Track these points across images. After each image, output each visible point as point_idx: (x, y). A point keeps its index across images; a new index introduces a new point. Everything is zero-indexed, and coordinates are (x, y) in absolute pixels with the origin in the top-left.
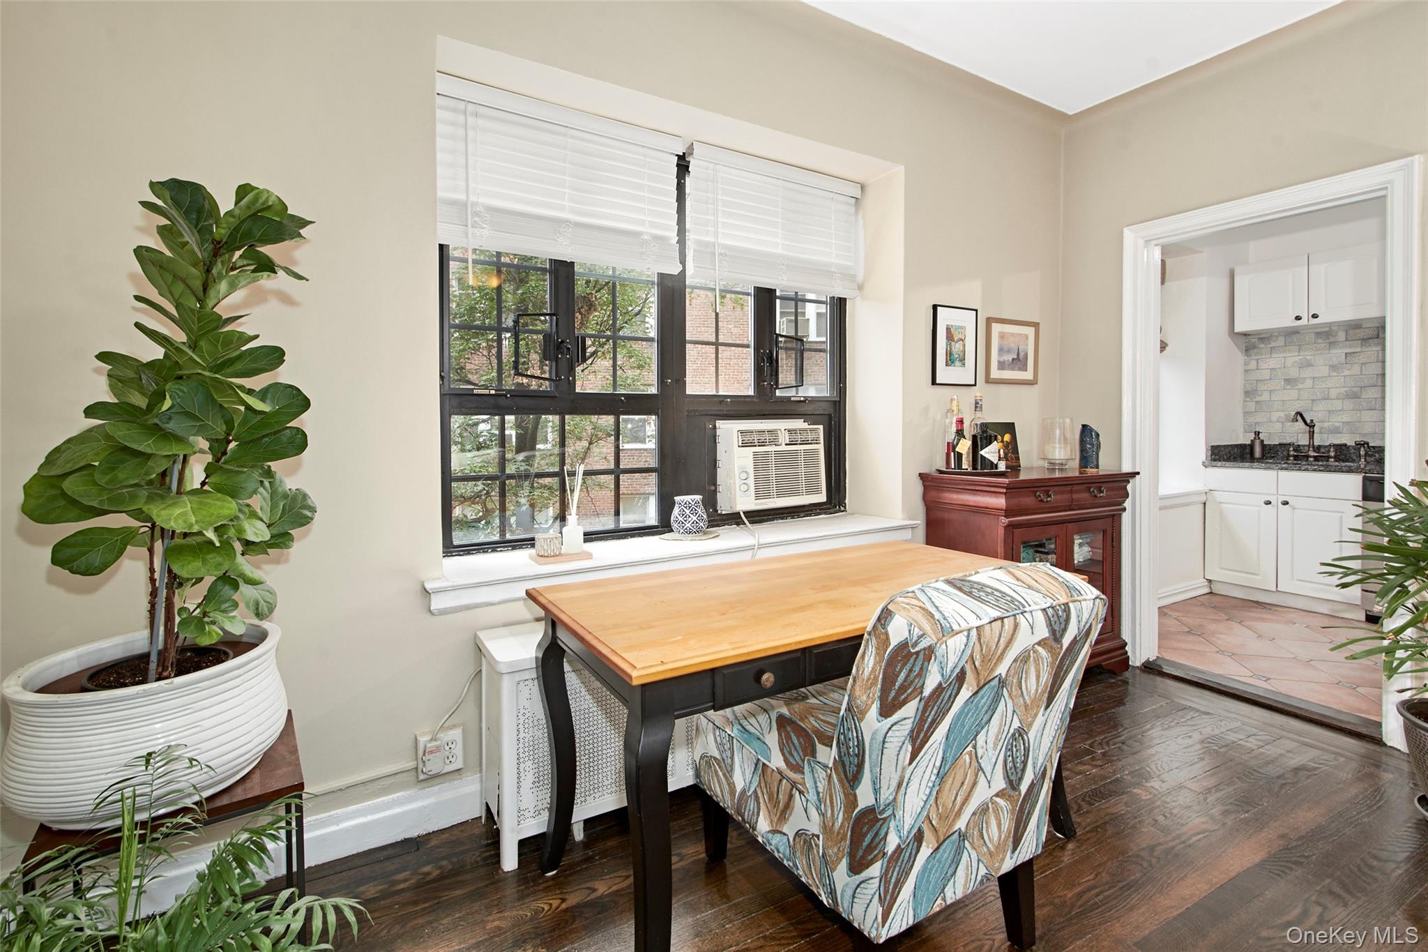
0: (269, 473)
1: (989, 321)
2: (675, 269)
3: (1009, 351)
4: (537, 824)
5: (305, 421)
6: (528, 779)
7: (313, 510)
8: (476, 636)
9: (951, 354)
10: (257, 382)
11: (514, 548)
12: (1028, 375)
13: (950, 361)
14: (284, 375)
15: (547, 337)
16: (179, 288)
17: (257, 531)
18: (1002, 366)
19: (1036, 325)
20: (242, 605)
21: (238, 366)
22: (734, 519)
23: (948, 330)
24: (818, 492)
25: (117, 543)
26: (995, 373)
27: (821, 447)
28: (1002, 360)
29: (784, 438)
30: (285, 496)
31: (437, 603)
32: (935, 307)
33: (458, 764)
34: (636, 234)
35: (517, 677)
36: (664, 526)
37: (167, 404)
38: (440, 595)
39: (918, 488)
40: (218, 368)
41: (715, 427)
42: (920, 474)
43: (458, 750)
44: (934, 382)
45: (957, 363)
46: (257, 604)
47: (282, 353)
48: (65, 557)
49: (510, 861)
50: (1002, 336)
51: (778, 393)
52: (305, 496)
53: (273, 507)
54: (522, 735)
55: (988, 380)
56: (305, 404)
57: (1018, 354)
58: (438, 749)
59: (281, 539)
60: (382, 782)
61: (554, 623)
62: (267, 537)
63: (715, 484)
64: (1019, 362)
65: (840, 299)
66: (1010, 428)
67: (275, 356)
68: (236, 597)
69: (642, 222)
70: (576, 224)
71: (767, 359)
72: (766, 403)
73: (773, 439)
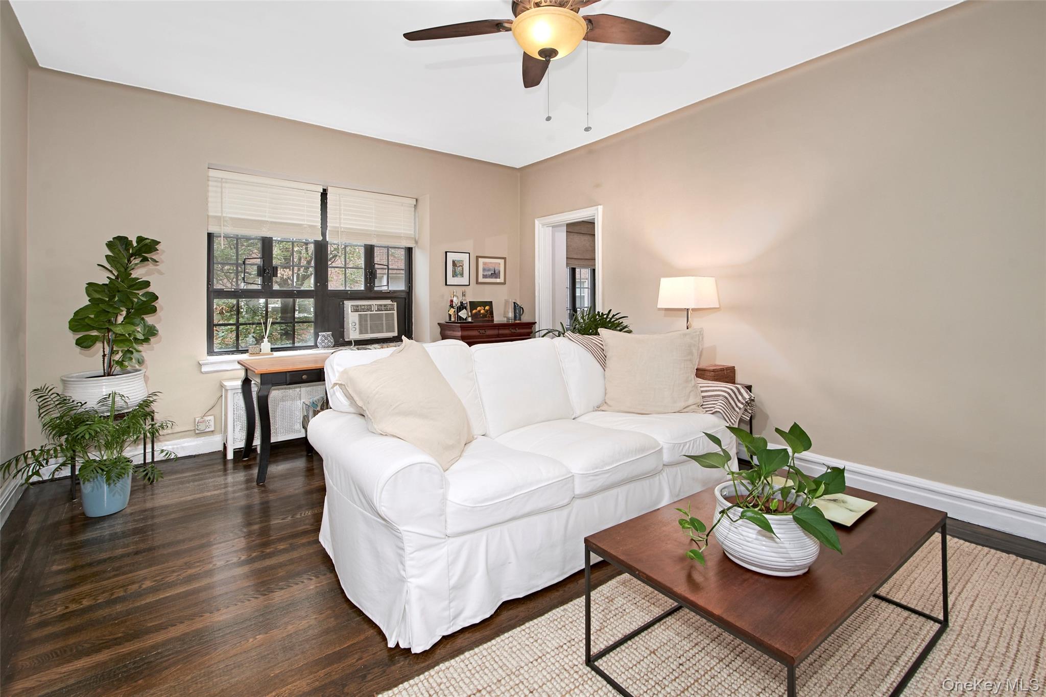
0: (143, 319)
1: (478, 257)
2: (320, 238)
3: (489, 270)
4: (241, 444)
5: (156, 304)
6: (238, 429)
7: (157, 331)
8: (221, 382)
9: (455, 272)
10: (141, 292)
11: (242, 353)
12: (501, 280)
13: (455, 275)
14: (151, 289)
15: (259, 267)
16: (119, 265)
17: (140, 336)
18: (485, 276)
19: (505, 259)
20: (133, 360)
21: (135, 287)
22: (349, 343)
23: (454, 262)
24: (393, 331)
25: (95, 340)
26: (481, 279)
27: (395, 312)
28: (485, 274)
29: (375, 308)
30: (148, 326)
31: (204, 369)
32: (446, 252)
33: (212, 429)
34: (300, 225)
35: (234, 391)
36: (316, 346)
37: (117, 299)
38: (205, 366)
39: (438, 330)
40: (130, 287)
41: (343, 304)
42: (439, 324)
43: (212, 423)
44: (446, 284)
45: (459, 276)
46: (138, 360)
47: (150, 283)
48: (79, 343)
49: (230, 456)
50: (484, 264)
51: (376, 289)
52: (155, 327)
53: (144, 330)
54: (235, 412)
55: (477, 283)
56: (157, 298)
57: (495, 271)
58: (203, 421)
59: (146, 340)
60: (180, 434)
61: (246, 370)
62: (143, 338)
63: (344, 328)
64: (495, 274)
65: (409, 248)
66: (490, 304)
67: (147, 284)
68: (132, 356)
69: (304, 220)
70: (272, 222)
71: (371, 274)
72: (370, 293)
73: (369, 308)
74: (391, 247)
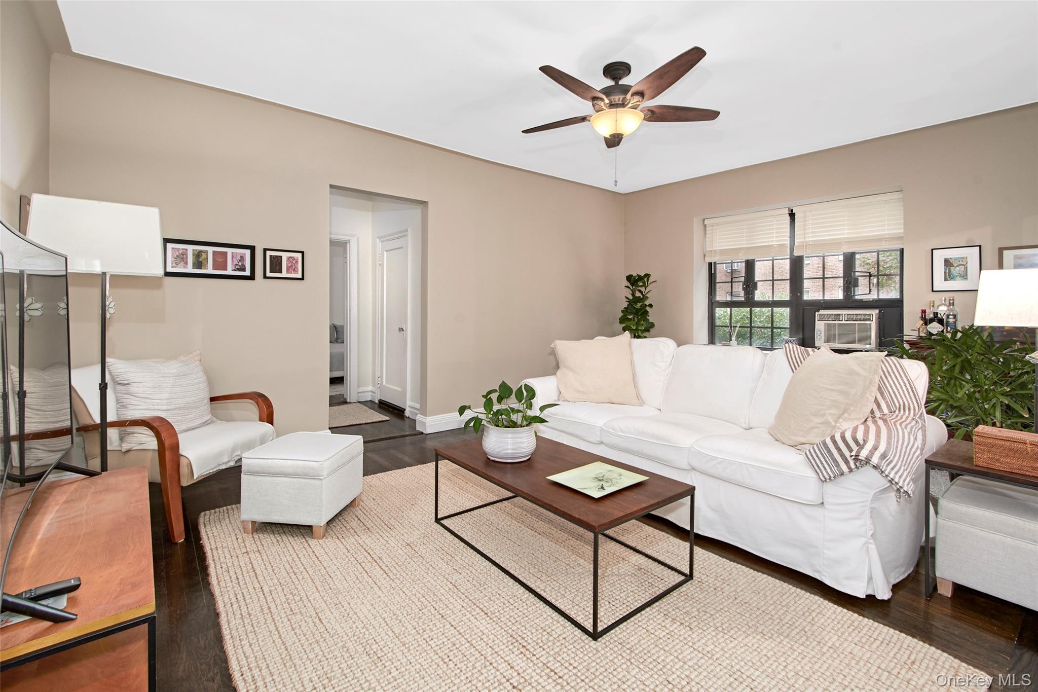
1: (1001, 250)
9: (950, 274)
13: (949, 278)
15: (743, 284)
23: (946, 261)
24: (868, 344)
29: (844, 318)
32: (932, 250)
34: (770, 246)
44: (933, 291)
45: (958, 279)
50: (1019, 257)
51: (855, 298)
65: (900, 249)
69: (773, 241)
70: (747, 248)
71: (850, 282)
72: (849, 302)
73: (837, 317)
74: (881, 251)
